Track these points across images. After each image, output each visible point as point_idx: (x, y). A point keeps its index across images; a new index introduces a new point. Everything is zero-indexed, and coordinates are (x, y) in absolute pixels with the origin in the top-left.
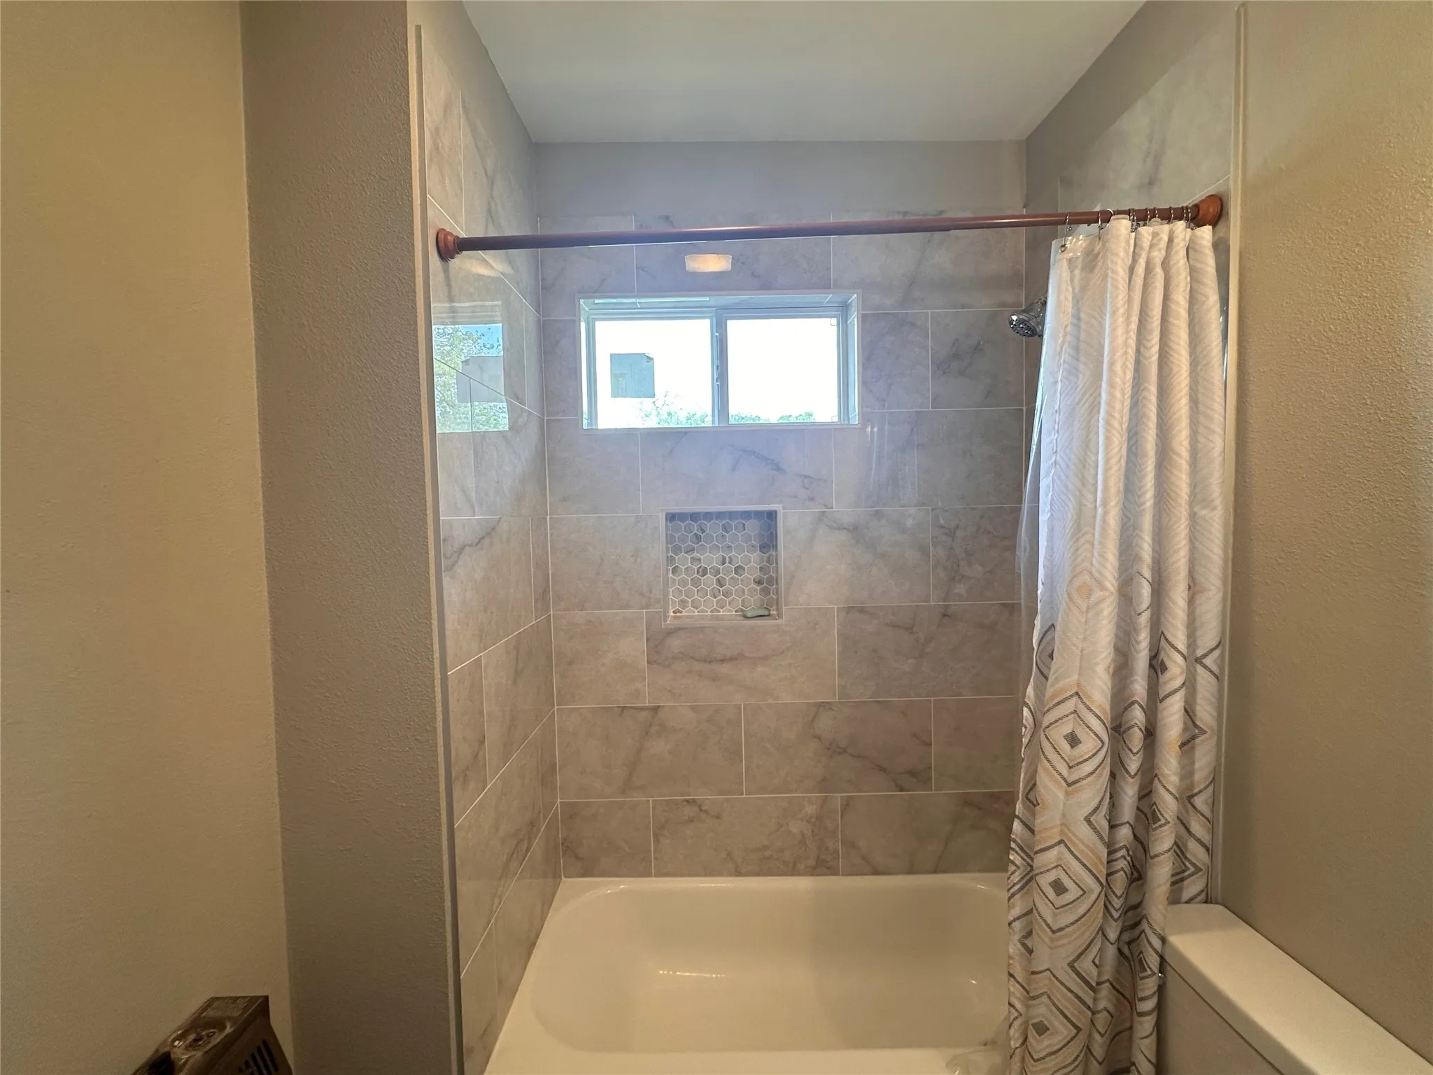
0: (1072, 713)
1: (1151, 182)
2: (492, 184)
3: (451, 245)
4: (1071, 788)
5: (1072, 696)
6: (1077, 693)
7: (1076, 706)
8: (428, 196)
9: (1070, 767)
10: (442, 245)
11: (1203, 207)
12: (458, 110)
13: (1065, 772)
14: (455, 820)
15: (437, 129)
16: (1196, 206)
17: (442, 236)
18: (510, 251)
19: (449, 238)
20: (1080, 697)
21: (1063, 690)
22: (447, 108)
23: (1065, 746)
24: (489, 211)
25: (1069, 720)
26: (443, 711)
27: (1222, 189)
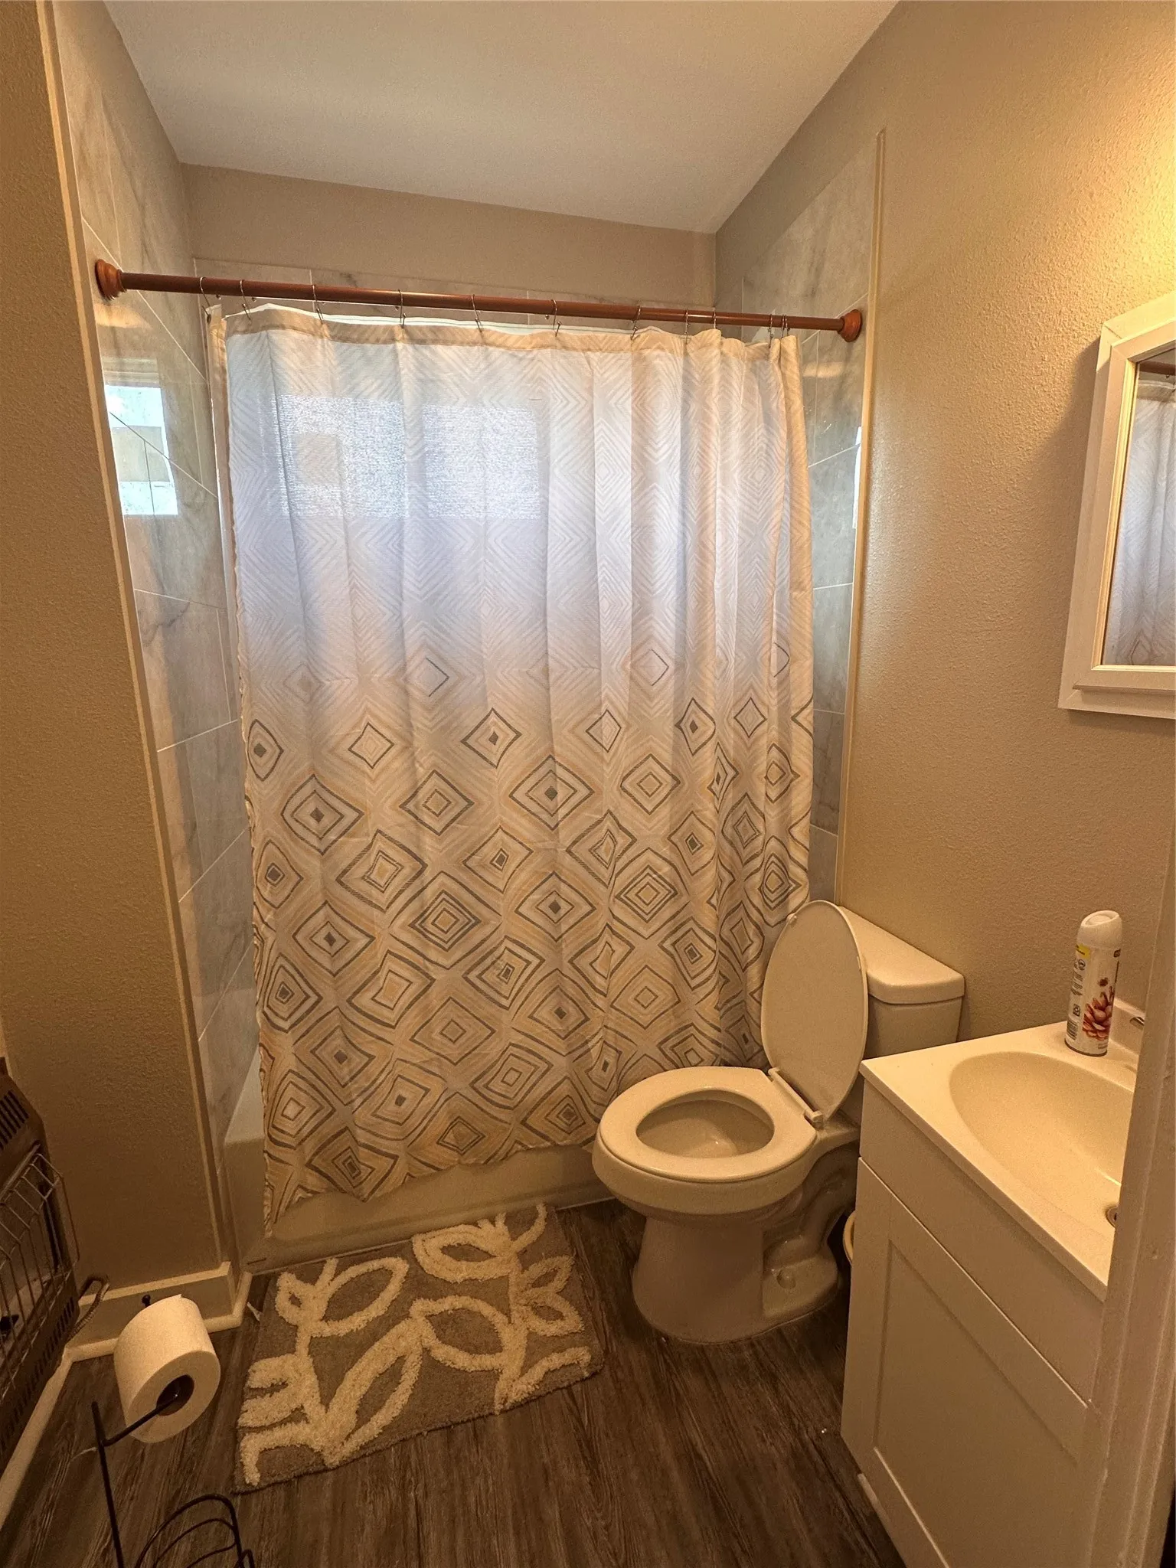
0: (313, 793)
1: (812, 293)
2: (142, 207)
3: (113, 280)
5: (310, 779)
6: (313, 776)
7: (314, 786)
8: (82, 218)
9: (321, 839)
10: (103, 279)
11: (848, 320)
12: (99, 113)
14: (178, 895)
15: (82, 135)
16: (842, 319)
17: (101, 268)
18: (169, 294)
19: (110, 271)
20: (317, 778)
21: (302, 776)
22: (88, 108)
23: (312, 822)
24: (144, 244)
25: (311, 800)
26: (154, 788)
27: (863, 305)
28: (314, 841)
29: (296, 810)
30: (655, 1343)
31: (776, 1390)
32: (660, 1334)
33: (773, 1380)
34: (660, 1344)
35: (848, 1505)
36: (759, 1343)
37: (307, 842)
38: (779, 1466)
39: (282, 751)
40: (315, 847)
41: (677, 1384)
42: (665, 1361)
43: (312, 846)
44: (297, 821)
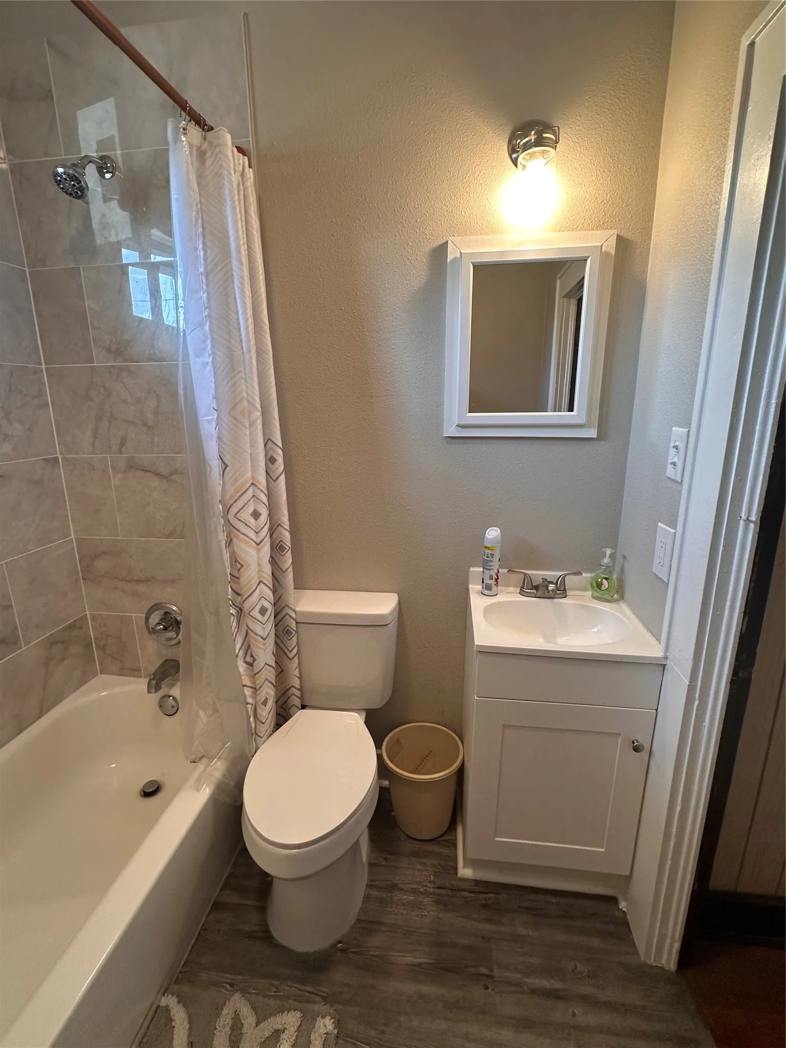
0: (252, 498)
4: (260, 546)
5: (250, 486)
6: (253, 484)
7: (253, 492)
9: (257, 533)
13: (254, 538)
20: (256, 486)
21: (243, 485)
23: (252, 520)
25: (251, 503)
27: (245, 147)
28: (252, 535)
29: (238, 512)
30: (339, 954)
31: (402, 889)
32: (334, 946)
33: (394, 887)
34: (341, 950)
35: (468, 891)
36: (372, 881)
37: (248, 537)
38: (440, 916)
39: (226, 466)
40: (253, 540)
41: (372, 953)
42: (354, 953)
43: (251, 539)
44: (240, 520)
